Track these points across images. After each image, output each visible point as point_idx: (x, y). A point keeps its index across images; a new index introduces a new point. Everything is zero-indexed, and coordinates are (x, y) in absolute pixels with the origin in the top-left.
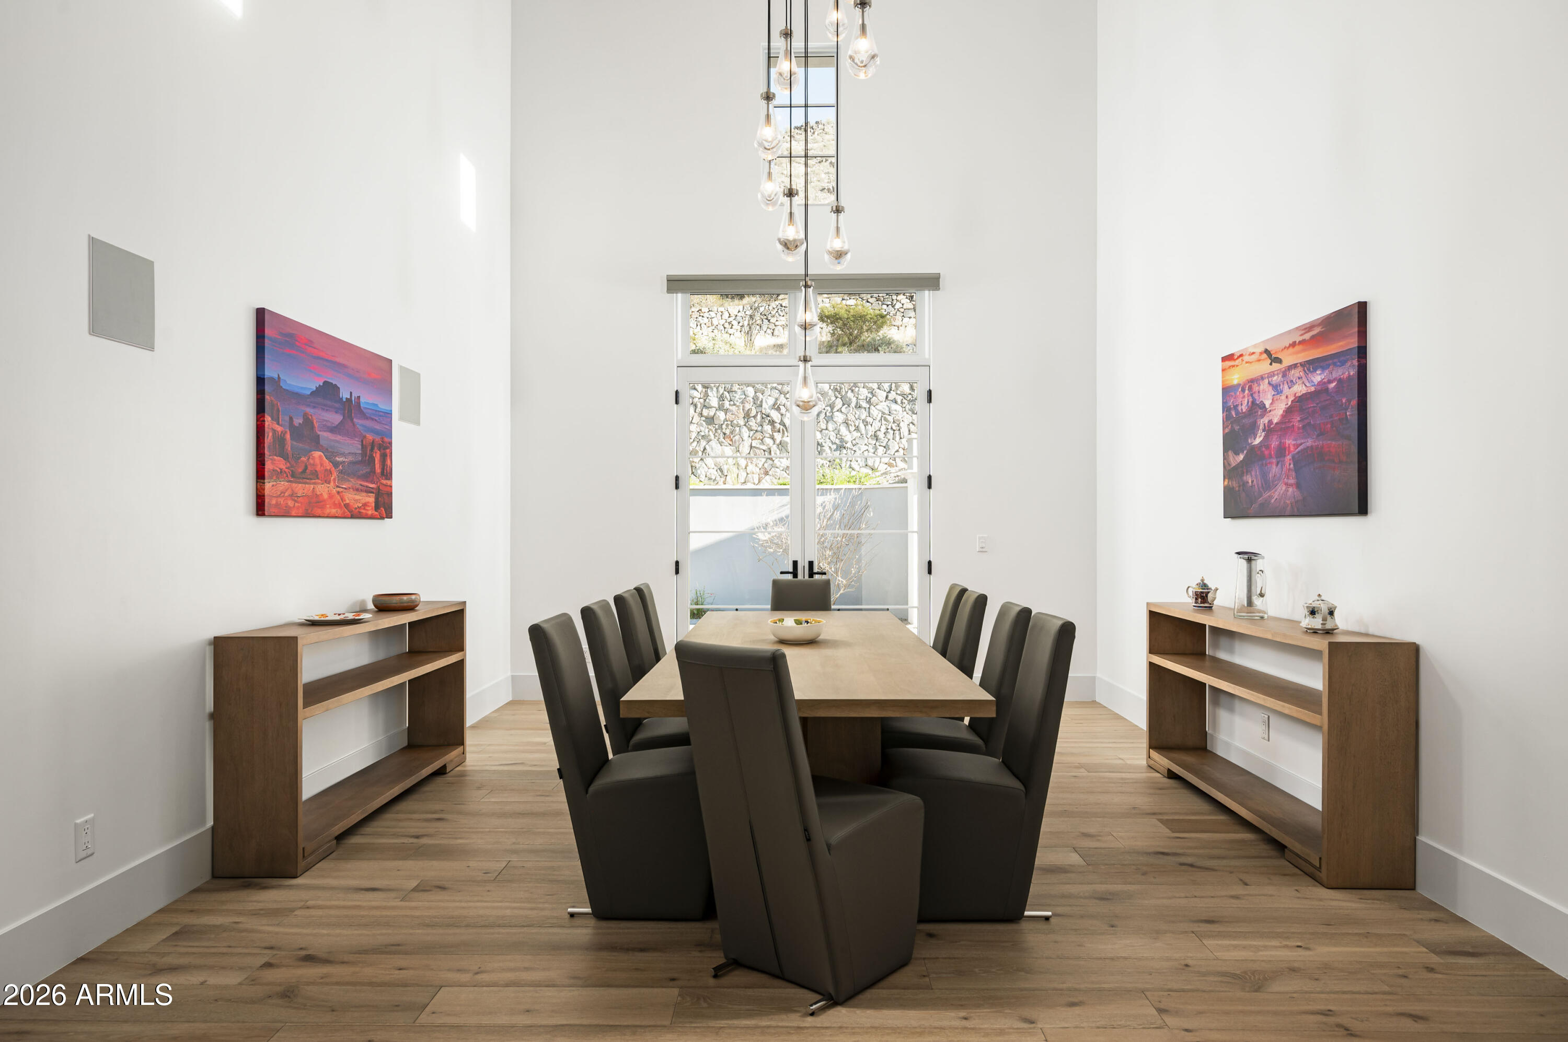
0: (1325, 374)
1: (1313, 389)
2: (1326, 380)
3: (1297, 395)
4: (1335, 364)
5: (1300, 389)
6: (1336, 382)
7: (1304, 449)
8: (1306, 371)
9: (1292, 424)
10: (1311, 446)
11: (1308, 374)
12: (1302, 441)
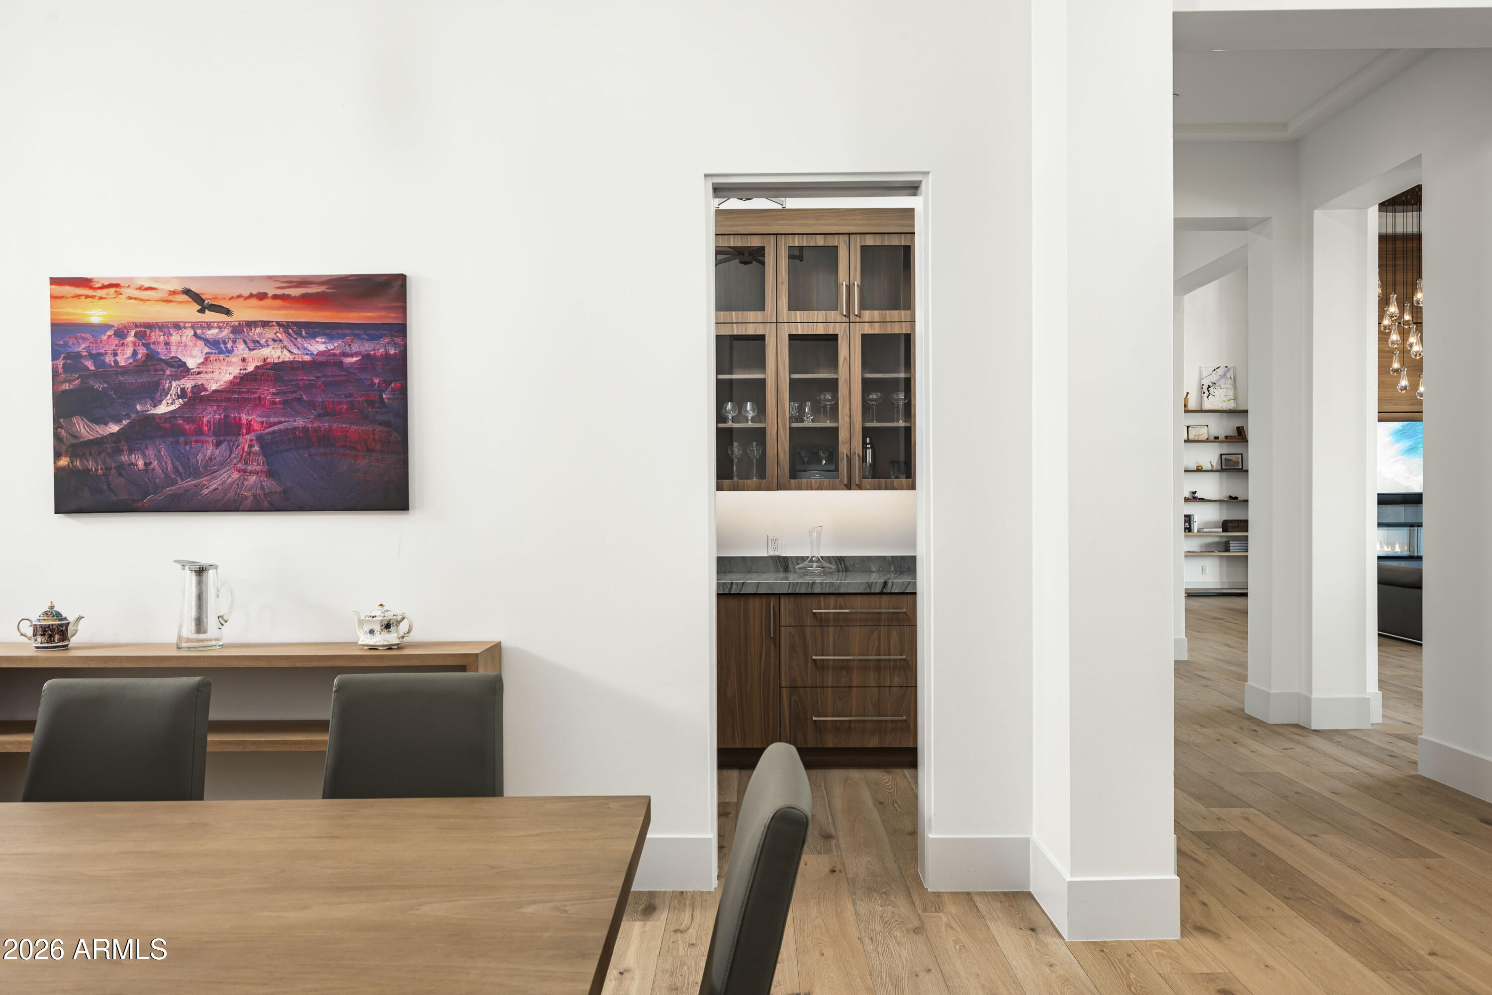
0: (336, 345)
1: (307, 358)
2: (338, 352)
3: (269, 361)
4: (355, 336)
5: (275, 354)
6: (360, 358)
7: (287, 429)
8: (293, 334)
9: (257, 395)
10: (305, 427)
11: (296, 339)
12: (283, 420)
